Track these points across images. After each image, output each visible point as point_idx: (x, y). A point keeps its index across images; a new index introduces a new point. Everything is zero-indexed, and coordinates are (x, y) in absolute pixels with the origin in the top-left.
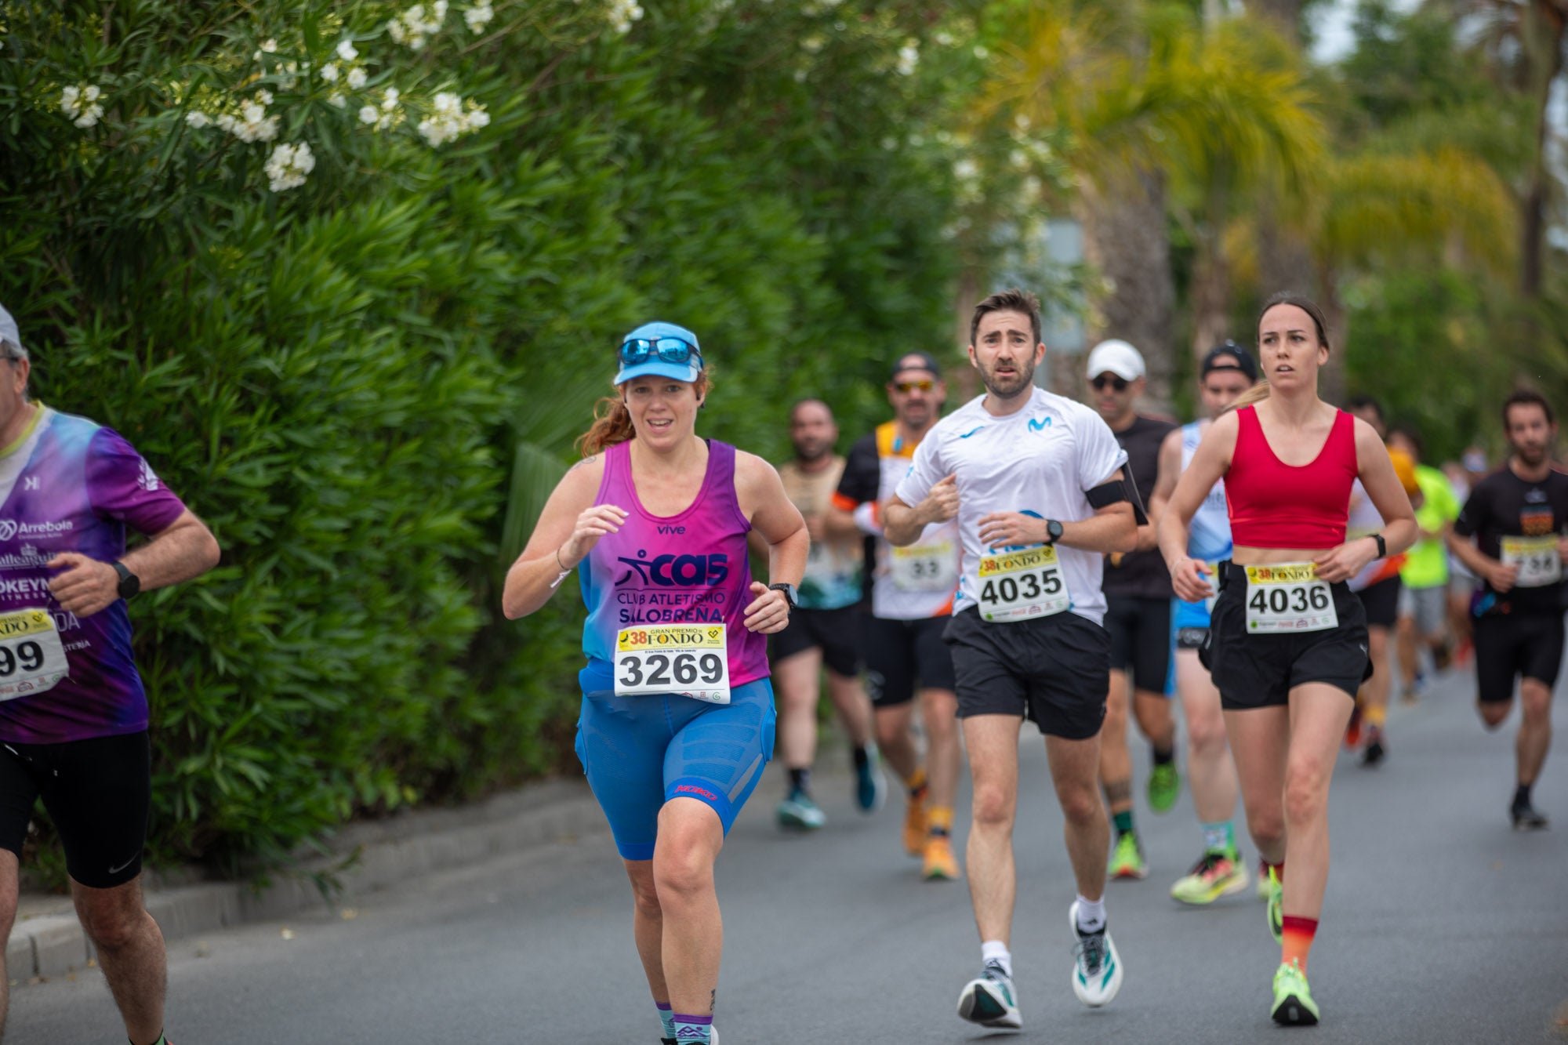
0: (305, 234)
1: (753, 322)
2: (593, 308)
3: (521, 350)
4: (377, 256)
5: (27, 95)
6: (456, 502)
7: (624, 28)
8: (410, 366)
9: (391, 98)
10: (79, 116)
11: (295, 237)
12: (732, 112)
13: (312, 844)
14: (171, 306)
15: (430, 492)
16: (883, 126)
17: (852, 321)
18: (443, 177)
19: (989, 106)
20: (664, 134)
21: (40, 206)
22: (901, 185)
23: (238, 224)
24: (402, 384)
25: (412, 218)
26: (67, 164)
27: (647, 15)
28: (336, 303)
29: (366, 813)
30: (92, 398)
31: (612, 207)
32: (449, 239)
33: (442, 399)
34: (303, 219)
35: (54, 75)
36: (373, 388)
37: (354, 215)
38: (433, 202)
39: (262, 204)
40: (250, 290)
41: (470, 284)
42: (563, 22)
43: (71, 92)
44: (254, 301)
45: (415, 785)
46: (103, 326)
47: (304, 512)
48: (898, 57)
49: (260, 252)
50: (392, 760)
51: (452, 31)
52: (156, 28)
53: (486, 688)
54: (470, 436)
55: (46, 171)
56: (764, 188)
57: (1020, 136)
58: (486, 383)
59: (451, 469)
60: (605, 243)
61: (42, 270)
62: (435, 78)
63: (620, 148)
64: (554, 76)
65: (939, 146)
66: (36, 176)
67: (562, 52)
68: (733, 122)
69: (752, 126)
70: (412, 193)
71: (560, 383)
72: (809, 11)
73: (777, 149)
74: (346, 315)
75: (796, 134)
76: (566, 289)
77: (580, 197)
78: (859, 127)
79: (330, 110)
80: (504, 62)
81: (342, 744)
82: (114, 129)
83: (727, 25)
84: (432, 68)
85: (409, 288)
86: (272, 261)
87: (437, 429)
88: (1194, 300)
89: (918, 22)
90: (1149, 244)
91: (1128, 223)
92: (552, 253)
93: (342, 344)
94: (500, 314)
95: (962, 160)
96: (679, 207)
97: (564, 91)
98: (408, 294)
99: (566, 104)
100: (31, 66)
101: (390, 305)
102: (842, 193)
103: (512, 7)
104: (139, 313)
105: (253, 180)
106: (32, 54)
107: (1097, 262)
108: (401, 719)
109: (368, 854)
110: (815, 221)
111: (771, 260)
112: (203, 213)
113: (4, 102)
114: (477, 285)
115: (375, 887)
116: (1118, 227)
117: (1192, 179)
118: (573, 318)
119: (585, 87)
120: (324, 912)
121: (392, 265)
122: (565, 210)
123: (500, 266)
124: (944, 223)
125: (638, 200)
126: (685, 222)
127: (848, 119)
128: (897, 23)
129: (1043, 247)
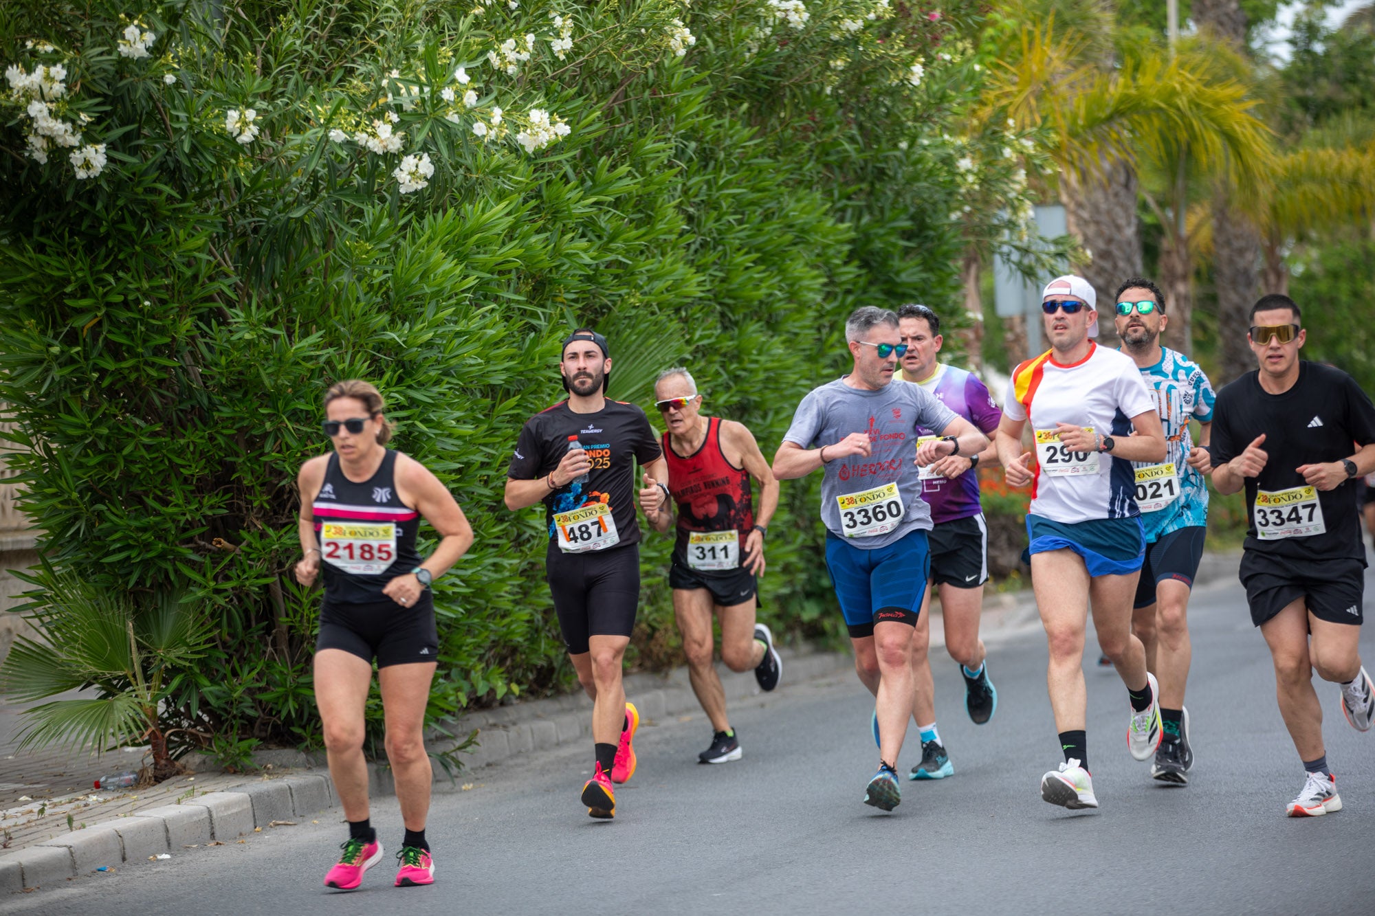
0: (422, 229)
1: (792, 297)
2: (660, 285)
3: (602, 319)
4: (482, 245)
5: (196, 120)
7: (682, 52)
8: (511, 335)
9: (497, 114)
10: (240, 134)
11: (414, 231)
12: (774, 121)
13: (438, 730)
14: (314, 290)
16: (898, 130)
17: (876, 290)
18: (536, 179)
19: (986, 112)
20: (717, 140)
21: (207, 210)
22: (915, 178)
23: (367, 222)
24: (504, 350)
25: (508, 214)
26: (228, 176)
27: (701, 43)
28: (447, 284)
29: (480, 704)
30: (251, 366)
31: (674, 203)
32: (538, 232)
33: (537, 361)
34: (421, 217)
35: (218, 102)
36: (478, 355)
37: (463, 212)
38: (525, 201)
39: (389, 204)
40: (378, 276)
41: (557, 267)
42: (633, 50)
43: (233, 115)
44: (381, 284)
45: (519, 683)
46: (258, 307)
48: (909, 71)
49: (385, 245)
50: (501, 662)
51: (540, 60)
52: (298, 62)
55: (211, 182)
56: (800, 183)
57: (1010, 135)
60: (670, 232)
61: (209, 262)
62: (528, 97)
63: (680, 153)
64: (626, 96)
65: (944, 144)
66: (203, 186)
67: (632, 74)
68: (774, 129)
69: (790, 131)
70: (512, 192)
71: (633, 347)
72: (835, 36)
73: (811, 151)
74: (456, 294)
75: (827, 137)
76: (637, 271)
77: (649, 194)
78: (880, 131)
79: (446, 126)
80: (584, 84)
81: (460, 647)
82: (267, 146)
83: (768, 50)
84: (525, 90)
85: (510, 271)
86: (396, 252)
87: (533, 387)
88: (1161, 269)
89: (925, 43)
90: (1122, 222)
91: (1103, 206)
92: (625, 241)
93: (454, 318)
94: (584, 292)
95: (963, 156)
96: (730, 200)
97: (633, 106)
98: (508, 276)
99: (635, 118)
100: (199, 96)
101: (493, 286)
102: (864, 186)
103: (590, 38)
104: (287, 295)
105: (382, 184)
106: (199, 85)
107: (1079, 240)
108: (508, 626)
109: (482, 736)
110: (843, 210)
111: (807, 243)
112: (340, 212)
113: (176, 126)
114: (564, 268)
115: (489, 765)
116: (1096, 208)
117: (1156, 170)
118: (644, 294)
119: (650, 103)
120: (447, 786)
121: (495, 251)
122: (635, 206)
123: (583, 252)
124: (950, 210)
125: (696, 196)
126: (734, 213)
127: (868, 125)
128: (907, 44)
129: (1031, 225)
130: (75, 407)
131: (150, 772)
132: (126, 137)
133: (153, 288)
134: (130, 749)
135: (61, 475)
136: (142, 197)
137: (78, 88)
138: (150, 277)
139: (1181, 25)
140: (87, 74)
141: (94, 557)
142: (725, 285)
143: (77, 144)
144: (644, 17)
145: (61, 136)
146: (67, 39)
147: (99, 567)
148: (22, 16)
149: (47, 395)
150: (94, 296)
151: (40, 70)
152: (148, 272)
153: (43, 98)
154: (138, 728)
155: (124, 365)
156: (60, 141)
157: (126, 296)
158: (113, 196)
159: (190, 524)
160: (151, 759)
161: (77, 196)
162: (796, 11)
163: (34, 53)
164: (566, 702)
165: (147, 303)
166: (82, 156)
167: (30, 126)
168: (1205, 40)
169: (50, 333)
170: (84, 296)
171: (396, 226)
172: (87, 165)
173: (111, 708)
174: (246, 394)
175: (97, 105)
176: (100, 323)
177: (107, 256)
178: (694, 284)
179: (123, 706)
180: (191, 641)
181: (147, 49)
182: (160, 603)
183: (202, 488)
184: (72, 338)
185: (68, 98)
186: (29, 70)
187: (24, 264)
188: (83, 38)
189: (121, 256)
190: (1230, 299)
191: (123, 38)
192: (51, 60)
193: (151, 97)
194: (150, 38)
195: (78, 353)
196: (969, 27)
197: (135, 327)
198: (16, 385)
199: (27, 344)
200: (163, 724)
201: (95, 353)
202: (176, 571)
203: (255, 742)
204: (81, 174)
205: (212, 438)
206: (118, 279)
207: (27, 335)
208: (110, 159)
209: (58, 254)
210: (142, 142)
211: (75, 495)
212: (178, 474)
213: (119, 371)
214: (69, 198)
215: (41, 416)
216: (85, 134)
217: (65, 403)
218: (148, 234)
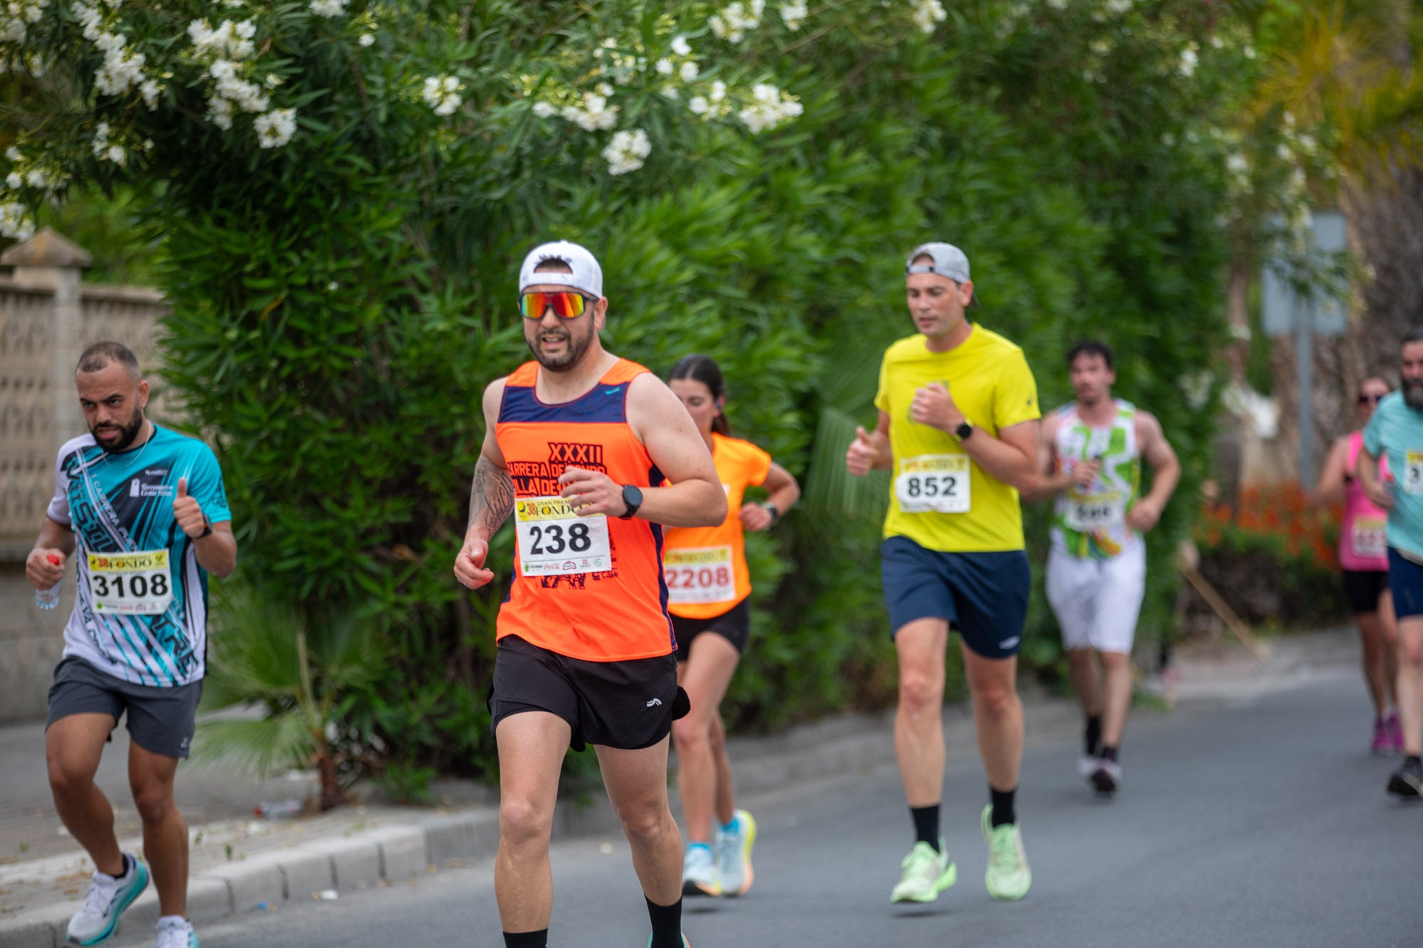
0: (636, 214)
1: (1040, 302)
2: (894, 286)
3: (829, 323)
4: (701, 235)
5: (394, 86)
7: (928, 28)
8: (728, 336)
9: (719, 90)
10: (438, 105)
11: (627, 217)
12: (1025, 110)
16: (1163, 123)
17: (1132, 303)
18: (764, 164)
19: (1262, 107)
20: (963, 129)
21: (400, 186)
22: (1177, 178)
23: (576, 205)
25: (732, 202)
26: (427, 149)
27: (950, 18)
28: (662, 277)
30: (443, 360)
31: (914, 195)
32: (764, 222)
33: (756, 367)
34: (634, 202)
35: (417, 68)
37: (681, 198)
38: (752, 187)
41: (784, 263)
42: (874, 24)
43: (432, 83)
46: (454, 295)
48: (1180, 59)
49: (595, 231)
51: (769, 27)
52: (508, 27)
53: (789, 629)
54: (780, 401)
55: (408, 155)
56: (1051, 178)
57: (1288, 133)
58: (796, 352)
60: (907, 227)
61: (401, 244)
62: (755, 73)
63: (922, 141)
64: (864, 74)
65: (1213, 142)
66: (399, 160)
67: (874, 52)
68: (1026, 118)
69: (1043, 122)
70: (734, 178)
72: (1099, 17)
73: (1066, 144)
74: (671, 289)
75: (1084, 129)
76: (871, 268)
77: (885, 185)
78: (1141, 124)
79: (663, 101)
80: (819, 61)
82: (469, 117)
83: (1023, 30)
84: (753, 64)
85: (729, 266)
86: (606, 238)
89: (1197, 28)
90: (1409, 232)
92: (859, 235)
93: (668, 315)
94: (810, 290)
95: (1233, 154)
96: (975, 196)
97: (873, 88)
98: (728, 271)
99: (874, 101)
100: (398, 60)
101: (712, 280)
102: (1124, 185)
103: (829, 10)
104: (486, 284)
105: (592, 165)
106: (398, 49)
107: (1359, 251)
110: (1099, 210)
111: (1058, 245)
112: (545, 195)
113: (372, 92)
114: (790, 264)
116: (1379, 217)
118: (876, 295)
119: (892, 84)
121: (714, 244)
122: (872, 197)
123: (811, 246)
124: (1217, 213)
125: (939, 188)
126: (980, 209)
127: (1132, 117)
128: (1179, 28)
129: (1307, 234)
130: (250, 396)
131: (317, 801)
132: (318, 103)
133: (341, 271)
134: (294, 774)
136: (332, 169)
137: (267, 48)
138: (338, 258)
140: (278, 33)
141: (265, 562)
143: (264, 109)
145: (247, 100)
147: (269, 573)
149: (221, 382)
150: (276, 276)
151: (226, 26)
152: (336, 253)
153: (228, 56)
154: (305, 750)
155: (306, 353)
156: (245, 105)
157: (310, 278)
158: (301, 168)
159: (370, 532)
160: (318, 786)
161: (261, 165)
163: (220, 7)
164: (774, 743)
165: (333, 286)
166: (268, 122)
167: (213, 87)
169: (227, 315)
170: (265, 276)
171: (607, 210)
172: (273, 132)
173: (276, 730)
174: (436, 390)
175: (288, 66)
176: (280, 308)
177: (292, 233)
179: (290, 728)
180: (367, 658)
181: (342, 7)
182: (334, 617)
183: (384, 491)
184: (250, 322)
185: (255, 58)
186: (215, 26)
187: (201, 239)
189: (307, 234)
192: (238, 16)
193: (345, 59)
195: (256, 338)
196: (1246, 10)
197: (319, 312)
198: (190, 371)
199: (201, 327)
200: (332, 749)
201: (274, 339)
202: (355, 583)
203: (430, 772)
204: (267, 142)
205: (397, 438)
206: (303, 259)
207: (202, 317)
208: (300, 127)
209: (239, 229)
210: (333, 108)
211: (247, 494)
212: (360, 476)
213: (300, 360)
214: (253, 168)
215: (213, 406)
216: (272, 98)
217: (240, 393)
218: (336, 211)
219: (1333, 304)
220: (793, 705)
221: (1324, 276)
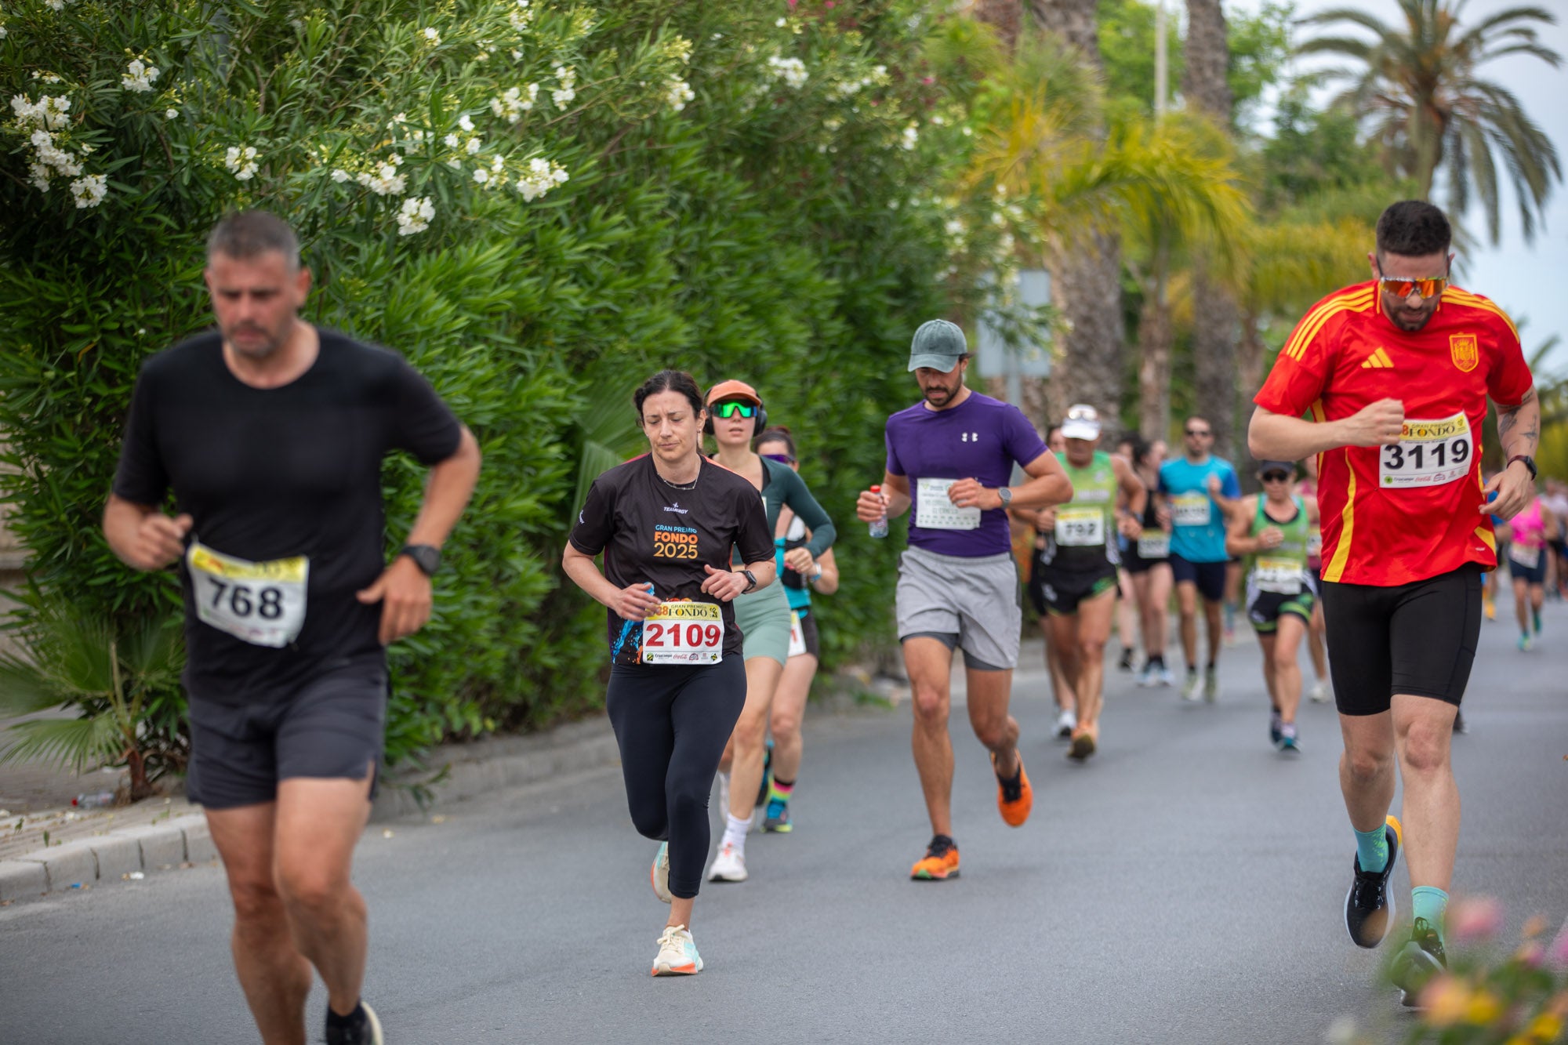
0: (416, 268)
1: (778, 349)
2: (648, 333)
3: (589, 366)
4: (474, 286)
5: (197, 153)
6: (533, 488)
7: (679, 107)
8: (499, 376)
9: (499, 162)
10: (239, 171)
11: (408, 270)
12: (766, 177)
13: (410, 762)
15: (512, 479)
16: (889, 190)
17: (860, 348)
18: (530, 224)
19: (976, 176)
20: (710, 193)
22: (903, 237)
23: (362, 260)
24: (491, 391)
25: (502, 257)
27: (699, 97)
28: (439, 324)
29: (454, 738)
31: (667, 252)
32: (531, 275)
33: (523, 404)
34: (415, 257)
35: (219, 136)
36: (466, 394)
37: (456, 253)
38: (519, 245)
39: (383, 243)
40: (370, 313)
41: (548, 311)
42: (629, 102)
43: (233, 151)
44: (373, 321)
45: (494, 718)
47: (409, 492)
48: (903, 135)
49: (379, 283)
50: (477, 696)
51: (540, 107)
52: (304, 101)
53: (554, 640)
54: (546, 434)
55: (209, 214)
56: (790, 238)
57: (999, 201)
58: (560, 391)
59: (529, 461)
60: (660, 281)
62: (530, 148)
63: (673, 204)
64: (621, 144)
65: (933, 207)
66: (201, 219)
67: (628, 125)
68: (767, 184)
69: (782, 188)
70: (505, 236)
71: (619, 393)
72: (831, 98)
73: (802, 207)
74: (447, 334)
75: (818, 194)
76: (627, 317)
77: (641, 243)
78: (869, 190)
79: (448, 171)
80: (580, 133)
81: (436, 681)
82: (266, 182)
83: (764, 106)
84: (523, 136)
85: (499, 313)
86: (389, 289)
87: (518, 428)
88: (1141, 336)
89: (918, 107)
90: (1104, 289)
91: (1087, 272)
92: (616, 288)
93: (444, 358)
94: (572, 336)
95: (952, 219)
96: (720, 252)
97: (629, 156)
98: (498, 318)
99: (631, 168)
100: (201, 130)
101: (483, 327)
102: (854, 244)
103: (589, 88)
105: (378, 223)
106: (203, 120)
107: (1061, 304)
108: (484, 662)
109: (455, 771)
110: (831, 266)
111: (795, 297)
112: (337, 250)
113: (177, 158)
114: (555, 312)
115: (462, 798)
116: (1079, 275)
117: (1140, 239)
118: (632, 341)
119: (646, 153)
120: (418, 817)
121: (486, 294)
122: (627, 253)
123: (573, 297)
124: (937, 269)
125: (688, 245)
126: (725, 264)
127: (859, 184)
128: (901, 108)
129: (1016, 291)
130: (67, 430)
131: (127, 793)
132: (128, 167)
133: (149, 317)
134: (108, 770)
135: (50, 497)
136: (141, 227)
137: (81, 119)
138: (146, 306)
139: (1170, 98)
140: (91, 106)
141: (80, 578)
142: (712, 336)
143: (79, 174)
144: (644, 69)
145: (63, 166)
146: (74, 70)
147: (84, 588)
148: (32, 46)
149: (41, 418)
150: (90, 322)
151: (45, 101)
152: (144, 301)
153: (47, 127)
154: (118, 748)
155: (118, 391)
156: (62, 170)
157: (121, 324)
158: (113, 225)
160: (128, 780)
161: (76, 224)
162: (795, 70)
163: (40, 82)
164: (539, 740)
165: (142, 331)
166: (83, 185)
167: (33, 155)
168: (1191, 115)
169: (46, 357)
170: (80, 322)
171: (391, 264)
172: (87, 194)
173: (91, 728)
175: (100, 136)
176: (95, 349)
177: (105, 284)
178: (682, 335)
179: (104, 727)
180: (172, 665)
181: (151, 84)
182: (143, 627)
184: (67, 363)
185: (70, 128)
186: (35, 100)
187: (23, 289)
188: (90, 69)
189: (119, 284)
190: (1207, 368)
191: (128, 72)
192: (55, 91)
193: (154, 129)
194: (154, 73)
195: (72, 378)
196: (961, 91)
197: (129, 354)
198: (11, 407)
199: (23, 368)
200: (142, 745)
201: (89, 379)
202: (161, 596)
204: (81, 204)
206: (115, 307)
207: (23, 359)
208: (111, 189)
209: (57, 280)
210: (143, 172)
211: (64, 517)
213: (112, 397)
214: (69, 226)
215: (33, 438)
216: (86, 164)
217: (58, 427)
218: (145, 264)
219: (1037, 351)
220: (557, 706)
221: (1027, 325)
